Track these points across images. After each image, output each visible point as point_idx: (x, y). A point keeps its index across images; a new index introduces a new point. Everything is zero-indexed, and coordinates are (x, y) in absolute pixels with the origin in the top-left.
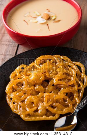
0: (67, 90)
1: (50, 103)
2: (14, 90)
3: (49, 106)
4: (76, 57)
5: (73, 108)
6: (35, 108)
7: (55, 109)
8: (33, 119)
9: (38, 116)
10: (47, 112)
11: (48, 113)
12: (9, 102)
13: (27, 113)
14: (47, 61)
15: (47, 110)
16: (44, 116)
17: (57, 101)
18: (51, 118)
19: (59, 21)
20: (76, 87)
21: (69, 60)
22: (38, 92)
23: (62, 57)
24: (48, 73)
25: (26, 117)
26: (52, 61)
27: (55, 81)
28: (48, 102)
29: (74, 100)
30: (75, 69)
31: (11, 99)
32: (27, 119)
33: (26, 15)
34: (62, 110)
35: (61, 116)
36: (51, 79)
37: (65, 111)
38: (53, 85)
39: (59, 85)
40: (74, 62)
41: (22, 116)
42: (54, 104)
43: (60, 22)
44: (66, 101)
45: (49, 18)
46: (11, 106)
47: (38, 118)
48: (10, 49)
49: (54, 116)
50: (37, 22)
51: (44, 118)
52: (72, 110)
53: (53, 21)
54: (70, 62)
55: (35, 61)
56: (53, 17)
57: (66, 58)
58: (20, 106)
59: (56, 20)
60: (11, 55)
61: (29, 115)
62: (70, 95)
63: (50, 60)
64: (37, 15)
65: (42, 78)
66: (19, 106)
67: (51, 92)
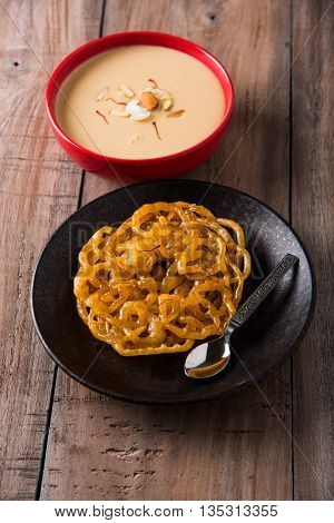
0: (206, 286)
1: (174, 317)
2: (92, 289)
3: (171, 322)
4: (225, 204)
5: (221, 326)
6: (142, 328)
7: (185, 329)
8: (140, 352)
9: (150, 345)
10: (168, 336)
11: (171, 338)
12: (83, 317)
13: (125, 339)
14: (161, 218)
15: (168, 332)
16: (163, 346)
17: (187, 312)
18: (176, 348)
19: (180, 113)
20: (226, 279)
21: (209, 214)
22: (145, 293)
23: (192, 207)
24: (165, 246)
25: (125, 348)
26: (170, 217)
27: (181, 266)
28: (168, 314)
29: (222, 308)
30: (224, 236)
31: (88, 309)
32: (127, 352)
33: (99, 98)
34: (199, 330)
35: (197, 343)
36: (172, 260)
37: (205, 332)
38: (177, 274)
39: (189, 274)
40: (219, 220)
41: (117, 347)
42: (182, 318)
43: (184, 115)
44: (207, 310)
45: (157, 106)
46: (91, 325)
47: (150, 351)
48: (67, 179)
49: (182, 344)
50: (130, 116)
51: (163, 348)
52: (221, 330)
53: (168, 113)
54: (211, 220)
55: (133, 218)
56: (164, 100)
57: (202, 210)
58: (110, 326)
59: (175, 109)
60: (69, 196)
61: (129, 344)
62: (214, 297)
63: (165, 214)
64: (126, 96)
65: (151, 260)
66: (107, 326)
67: (171, 292)
